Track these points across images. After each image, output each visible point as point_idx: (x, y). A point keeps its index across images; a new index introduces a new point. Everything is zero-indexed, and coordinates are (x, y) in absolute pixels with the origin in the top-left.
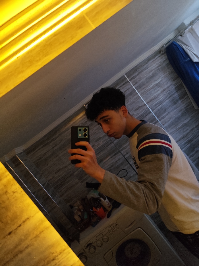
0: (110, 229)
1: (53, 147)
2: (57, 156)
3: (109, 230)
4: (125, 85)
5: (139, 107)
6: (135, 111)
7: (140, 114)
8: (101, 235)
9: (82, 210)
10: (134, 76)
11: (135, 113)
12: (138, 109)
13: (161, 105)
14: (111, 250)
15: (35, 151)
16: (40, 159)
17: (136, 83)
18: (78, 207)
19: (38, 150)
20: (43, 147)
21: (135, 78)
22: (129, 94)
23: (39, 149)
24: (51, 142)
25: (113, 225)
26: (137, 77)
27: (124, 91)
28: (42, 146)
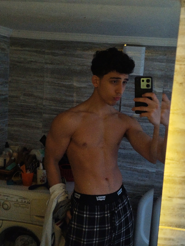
0: (20, 200)
3: (17, 200)
8: (6, 197)
9: (13, 158)
18: (13, 152)
19: (27, 50)
25: (25, 200)
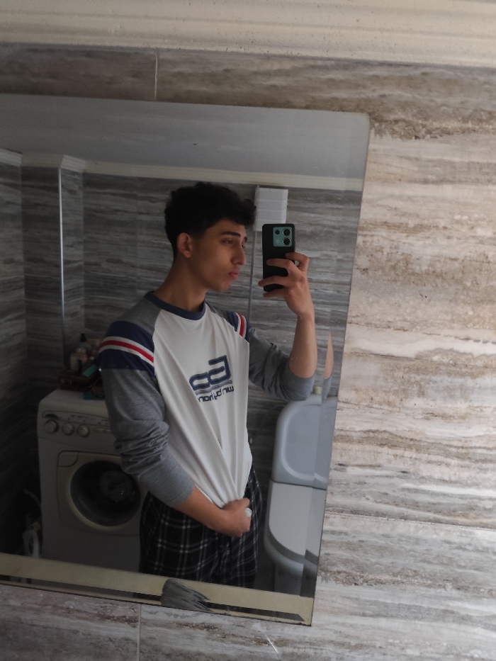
1: (140, 213)
2: (133, 233)
3: (100, 423)
8: (82, 419)
14: (81, 454)
15: (104, 191)
16: (101, 212)
19: (109, 193)
20: (122, 195)
23: (113, 194)
24: (143, 199)
28: (122, 192)
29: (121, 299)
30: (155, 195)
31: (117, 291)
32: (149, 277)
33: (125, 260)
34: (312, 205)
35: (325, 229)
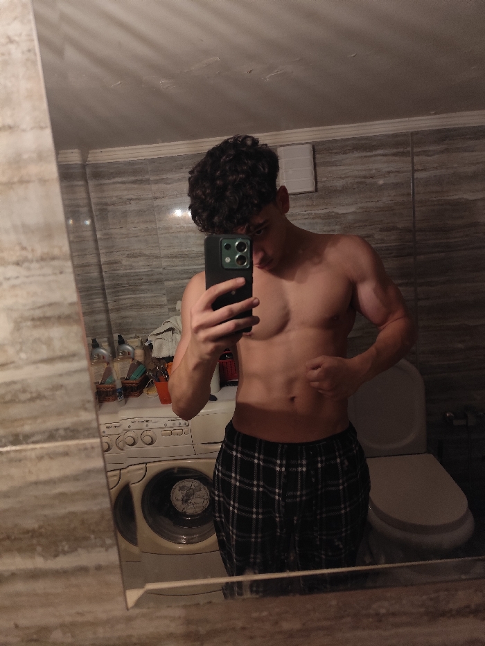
1: (155, 198)
2: (151, 221)
4: (397, 158)
5: (394, 228)
6: (381, 230)
7: (389, 245)
8: (145, 424)
10: (431, 149)
11: (377, 236)
12: (388, 231)
13: (443, 254)
15: (113, 180)
16: (113, 204)
17: (424, 170)
19: (119, 183)
20: (134, 182)
21: (430, 156)
22: (393, 183)
24: (157, 182)
26: (436, 156)
27: (387, 170)
28: (133, 178)
29: (149, 295)
30: (169, 176)
31: (143, 287)
32: (176, 266)
33: (147, 252)
34: (339, 157)
35: (356, 180)
